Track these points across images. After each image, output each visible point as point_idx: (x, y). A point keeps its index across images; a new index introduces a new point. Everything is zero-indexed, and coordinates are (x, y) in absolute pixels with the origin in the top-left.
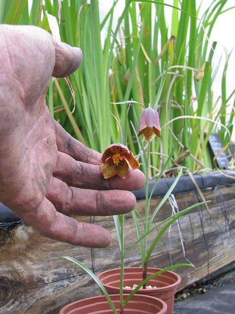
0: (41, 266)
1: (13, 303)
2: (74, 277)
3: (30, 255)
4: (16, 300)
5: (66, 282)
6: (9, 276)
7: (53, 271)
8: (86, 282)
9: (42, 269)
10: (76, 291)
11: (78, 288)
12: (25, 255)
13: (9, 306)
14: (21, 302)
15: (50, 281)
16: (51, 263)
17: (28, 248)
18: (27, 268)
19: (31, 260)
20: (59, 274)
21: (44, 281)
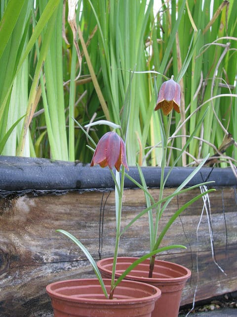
0: (40, 243)
1: (6, 277)
2: (77, 261)
3: (29, 229)
4: (9, 274)
5: (67, 265)
6: (5, 248)
7: (54, 250)
9: (42, 247)
11: (80, 274)
12: (23, 228)
14: (15, 278)
15: (49, 261)
16: (52, 242)
17: (29, 222)
18: (25, 243)
19: (30, 235)
20: (60, 255)
21: (42, 259)
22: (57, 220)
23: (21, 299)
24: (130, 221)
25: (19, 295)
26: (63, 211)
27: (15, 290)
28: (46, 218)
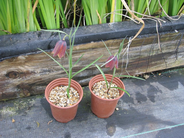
1: (19, 78)
2: (52, 71)
3: (27, 64)
4: (20, 78)
5: (47, 73)
6: (17, 71)
7: (40, 69)
8: (60, 73)
9: (34, 69)
10: (54, 76)
11: (55, 75)
12: (24, 64)
13: (17, 79)
14: (23, 78)
15: (39, 72)
16: (39, 67)
17: (26, 62)
18: (25, 68)
19: (28, 66)
20: (43, 70)
21: (35, 72)
22: (41, 60)
23: (27, 84)
24: (82, 55)
25: (26, 83)
26: (43, 57)
27: (24, 81)
28: (35, 60)
